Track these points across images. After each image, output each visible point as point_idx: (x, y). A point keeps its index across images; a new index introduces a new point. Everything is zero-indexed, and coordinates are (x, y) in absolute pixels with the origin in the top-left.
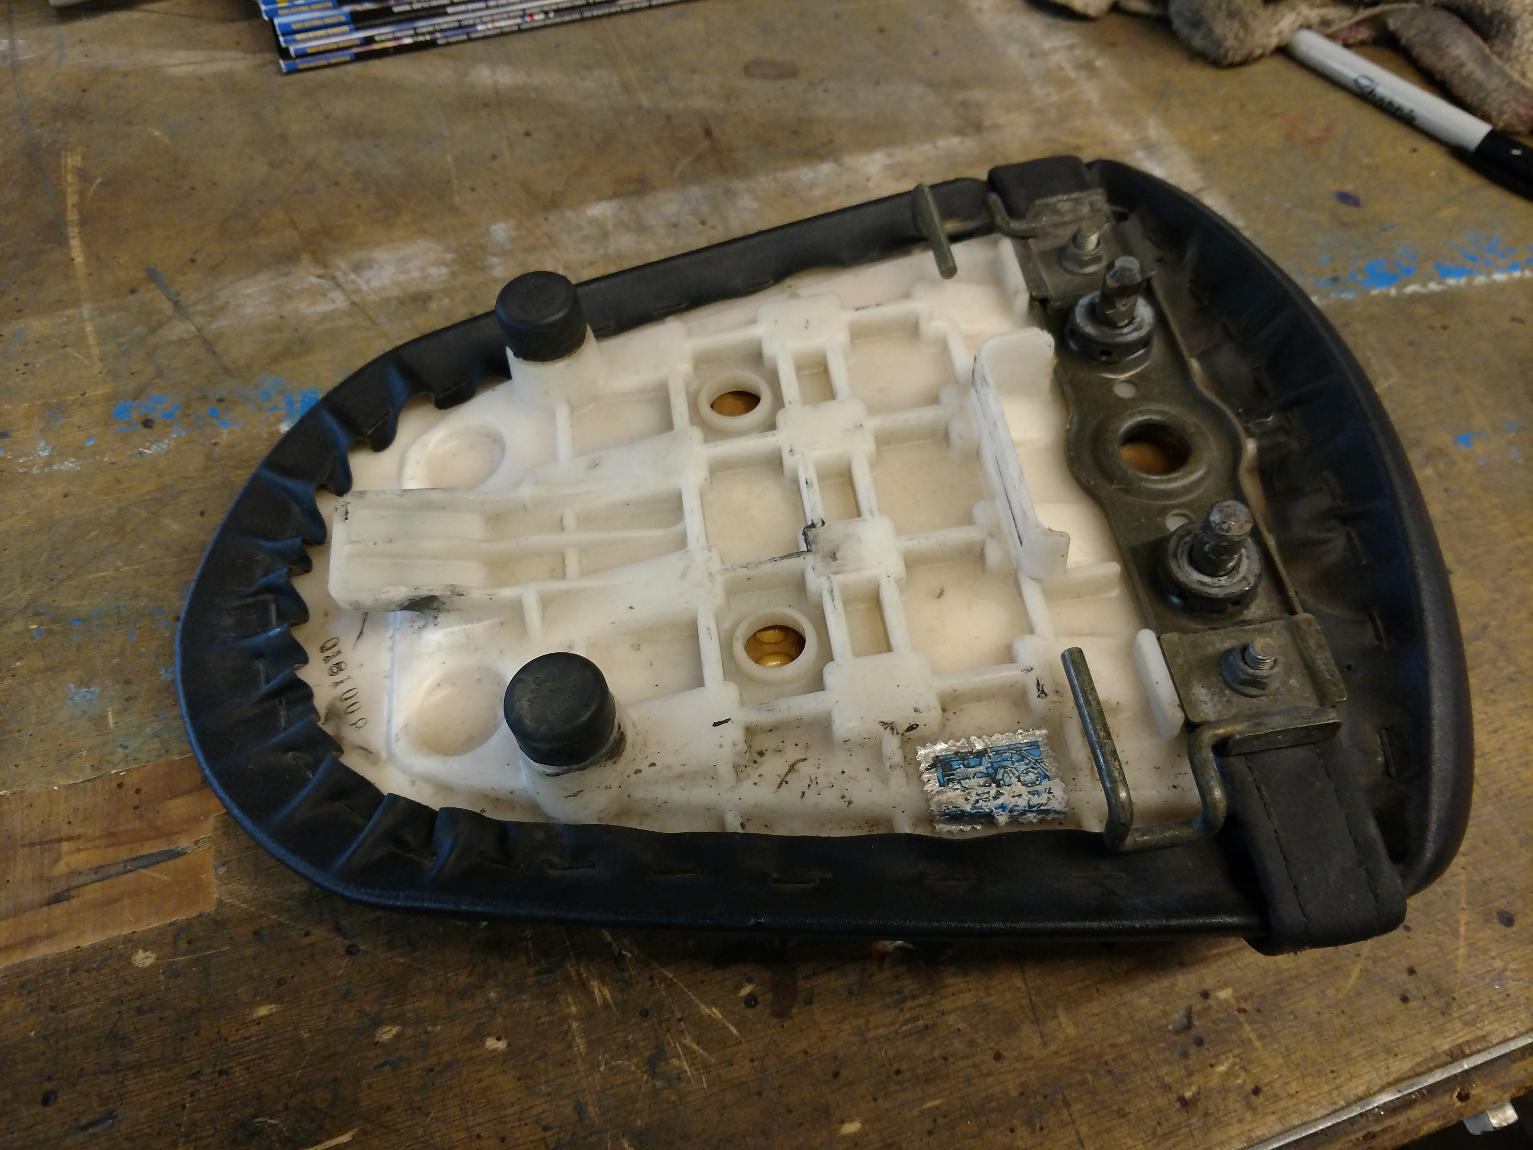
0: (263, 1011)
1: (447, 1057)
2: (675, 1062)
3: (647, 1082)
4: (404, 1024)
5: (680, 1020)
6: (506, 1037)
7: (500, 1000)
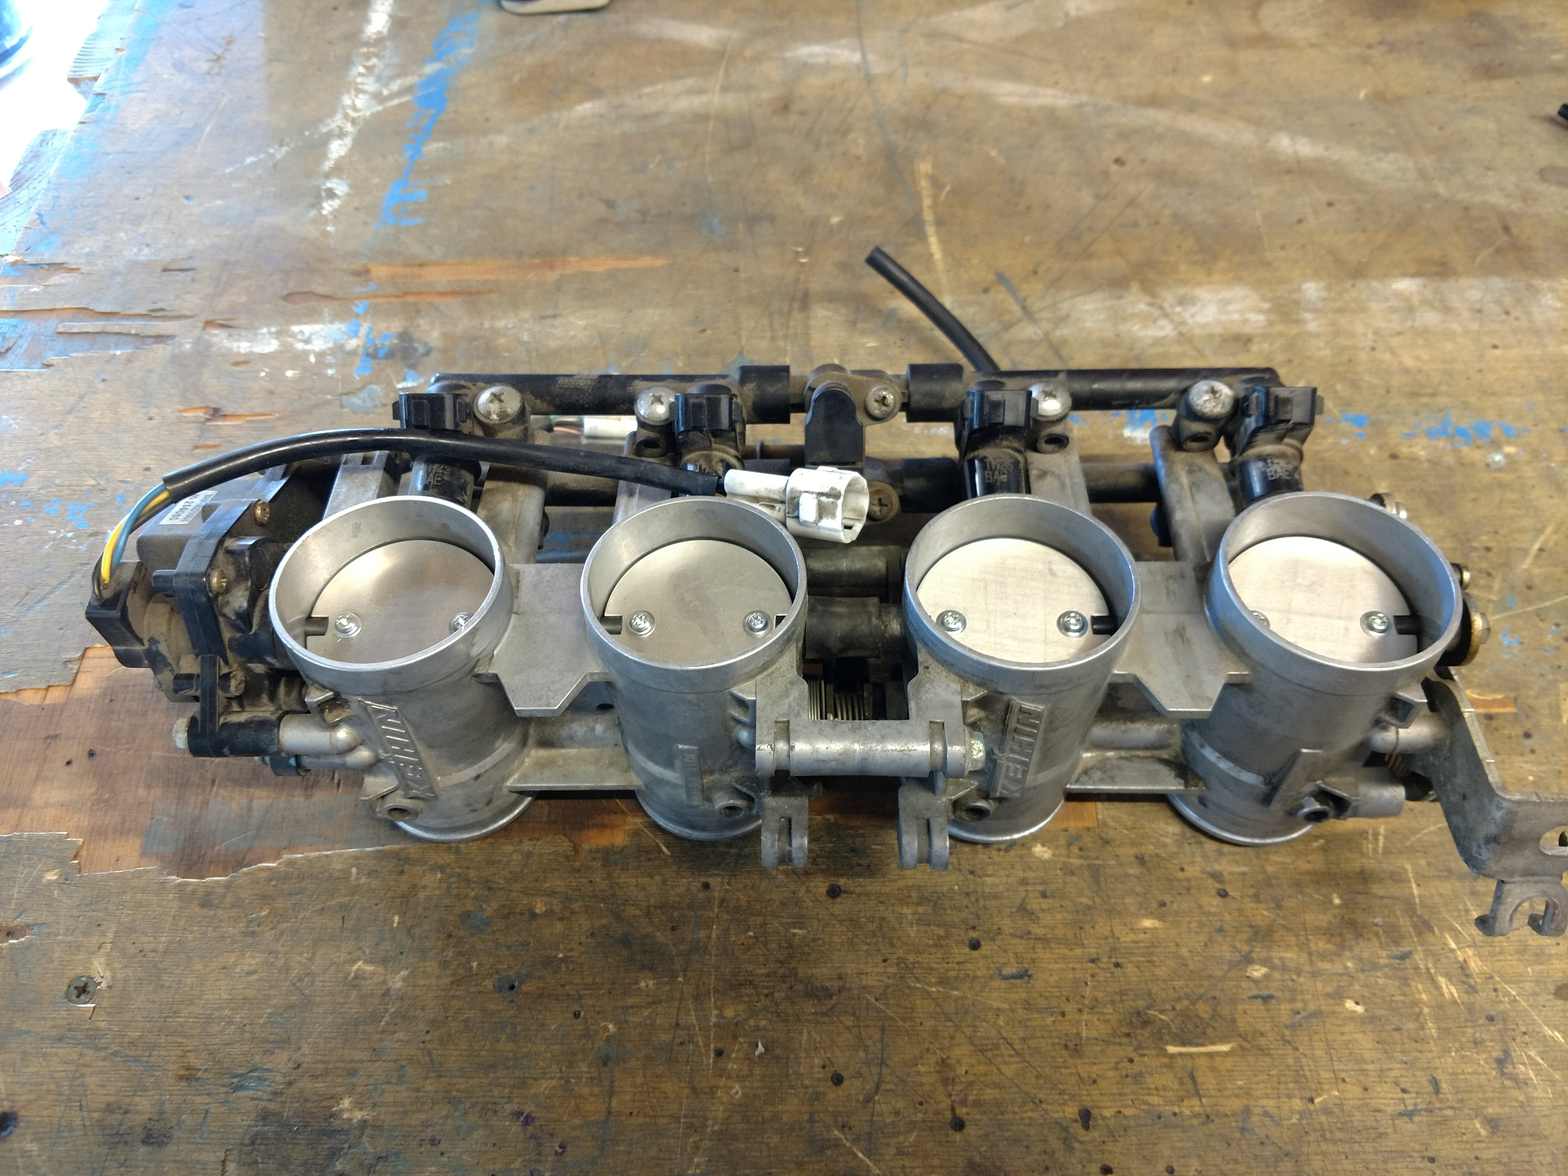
0: (1147, 923)
1: (1312, 1007)
2: (1522, 1067)
3: (1495, 1078)
4: (1273, 968)
5: (1525, 1033)
6: (1365, 1004)
7: (1357, 971)
